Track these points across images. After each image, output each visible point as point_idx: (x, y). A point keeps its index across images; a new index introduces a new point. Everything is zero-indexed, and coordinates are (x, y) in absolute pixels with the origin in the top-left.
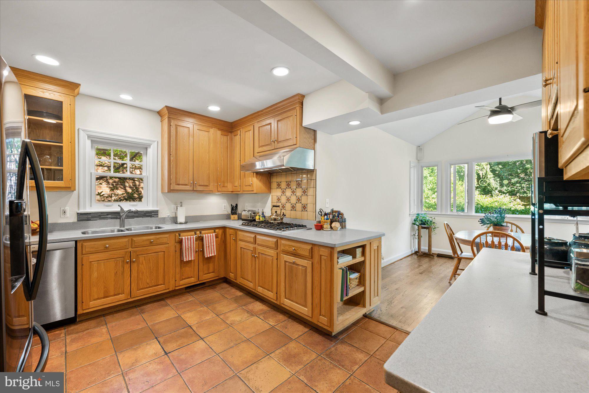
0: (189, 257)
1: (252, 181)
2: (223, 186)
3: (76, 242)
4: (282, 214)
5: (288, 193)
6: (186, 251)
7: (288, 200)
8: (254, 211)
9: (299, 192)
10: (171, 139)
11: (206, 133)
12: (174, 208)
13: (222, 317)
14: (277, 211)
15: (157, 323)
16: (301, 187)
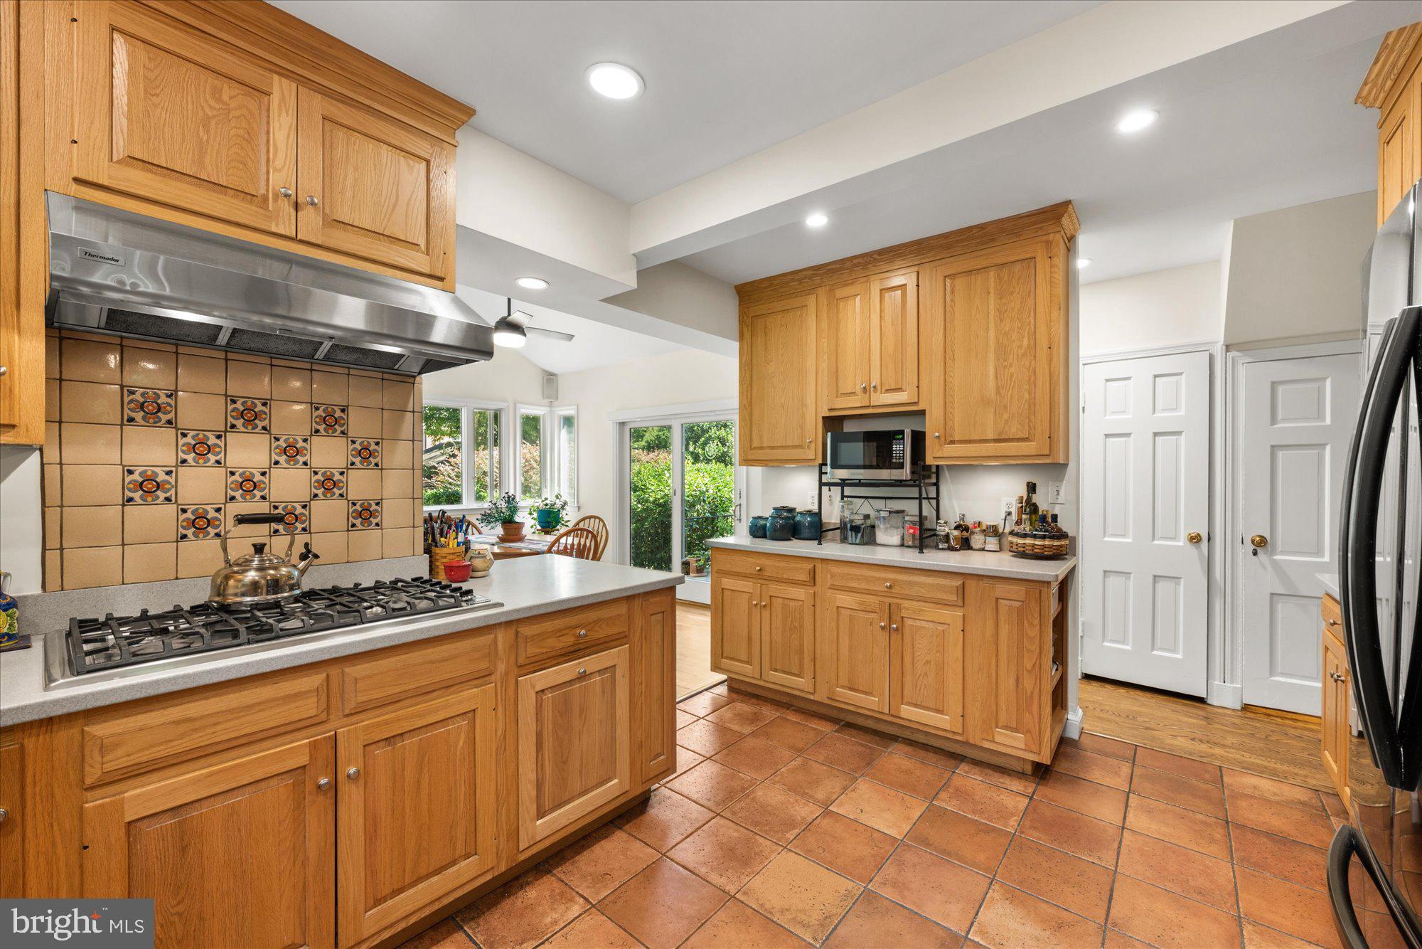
9: (330, 454)
16: (343, 432)
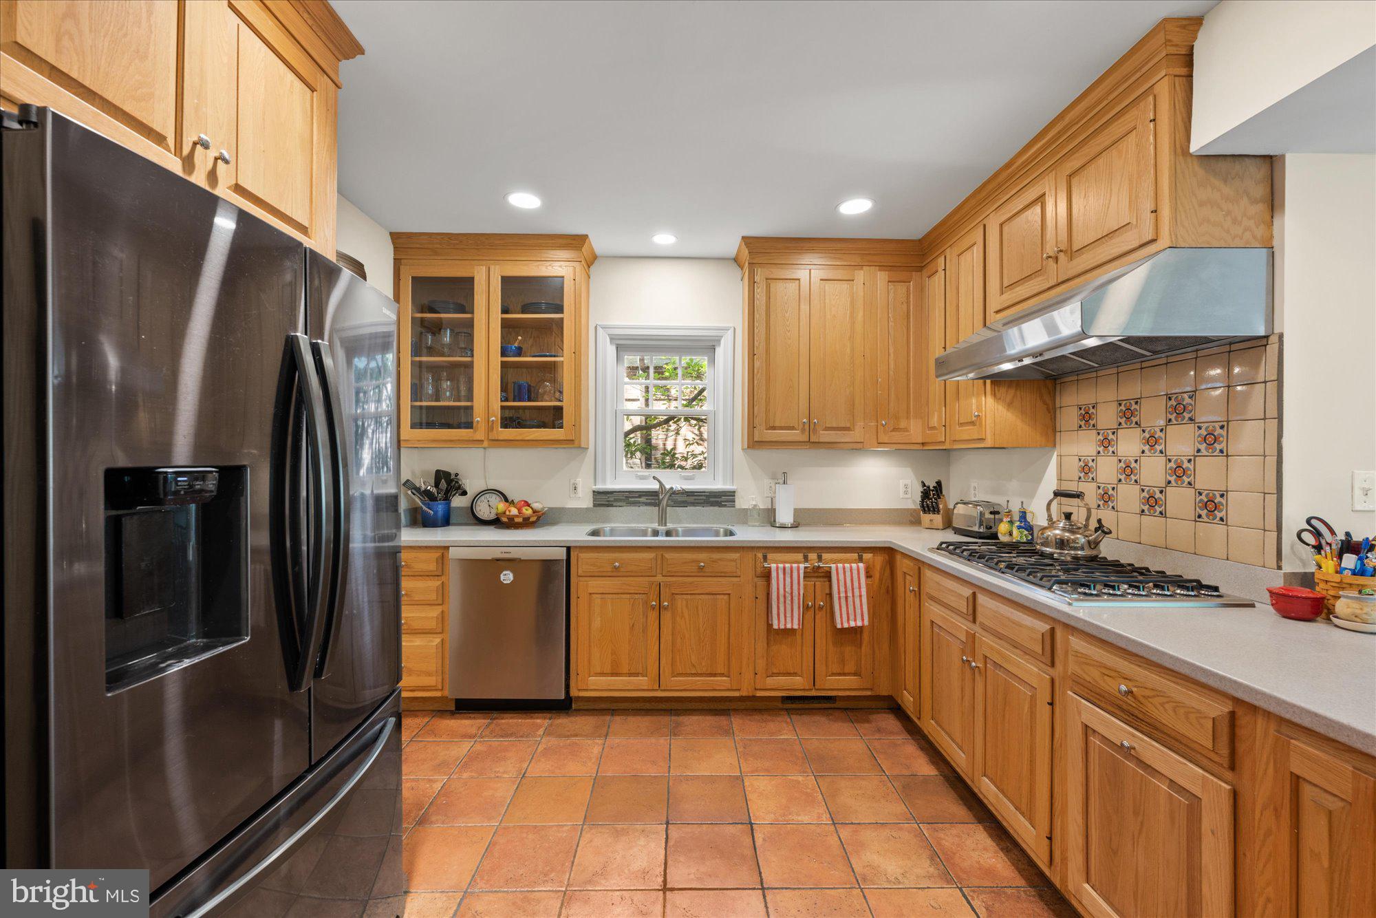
0: (785, 620)
1: (979, 408)
2: (894, 430)
3: (569, 549)
4: (1093, 524)
5: (1129, 444)
6: (778, 603)
7: (1128, 471)
8: (993, 505)
9: (1181, 442)
10: (757, 316)
11: (845, 286)
12: (771, 487)
13: (845, 833)
14: (1071, 514)
15: (687, 778)
16: (1191, 419)
